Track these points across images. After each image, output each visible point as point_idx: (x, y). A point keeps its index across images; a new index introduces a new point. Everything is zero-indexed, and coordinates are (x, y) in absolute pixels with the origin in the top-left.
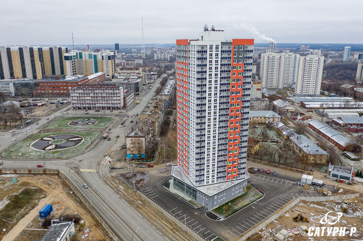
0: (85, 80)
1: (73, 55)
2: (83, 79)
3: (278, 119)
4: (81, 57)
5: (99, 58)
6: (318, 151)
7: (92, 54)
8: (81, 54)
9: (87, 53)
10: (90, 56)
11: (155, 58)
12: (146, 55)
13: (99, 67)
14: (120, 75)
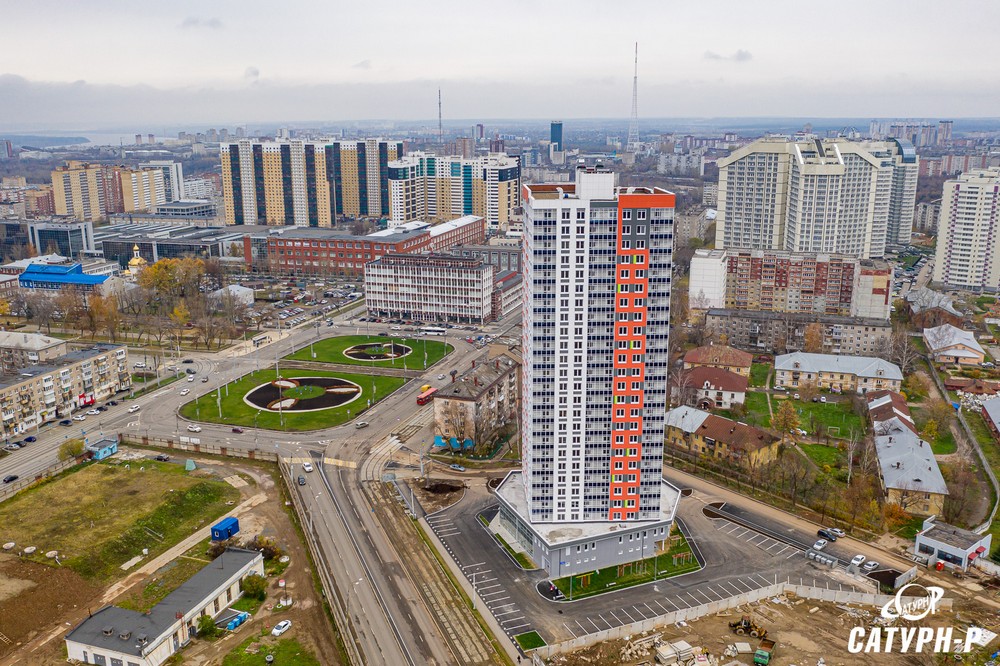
0: (420, 237)
1: (409, 166)
2: (417, 234)
3: (894, 384)
4: (431, 171)
5: (477, 174)
6: (918, 480)
7: (459, 164)
8: (431, 161)
9: (448, 159)
10: (455, 167)
11: (662, 169)
12: (638, 158)
13: (475, 198)
14: (512, 227)
